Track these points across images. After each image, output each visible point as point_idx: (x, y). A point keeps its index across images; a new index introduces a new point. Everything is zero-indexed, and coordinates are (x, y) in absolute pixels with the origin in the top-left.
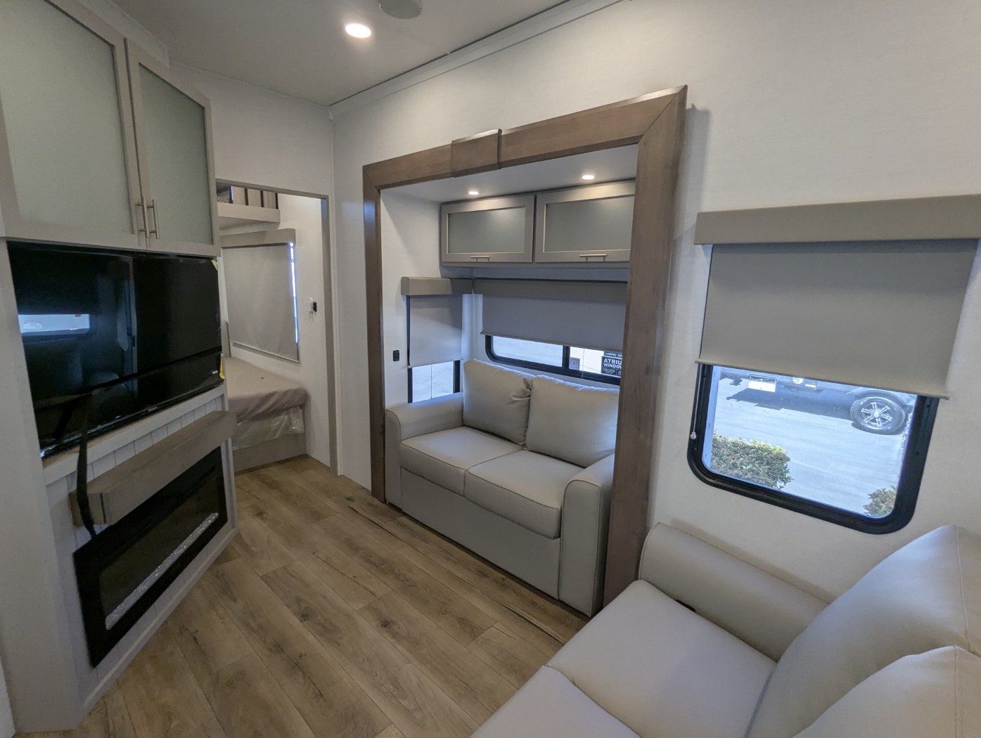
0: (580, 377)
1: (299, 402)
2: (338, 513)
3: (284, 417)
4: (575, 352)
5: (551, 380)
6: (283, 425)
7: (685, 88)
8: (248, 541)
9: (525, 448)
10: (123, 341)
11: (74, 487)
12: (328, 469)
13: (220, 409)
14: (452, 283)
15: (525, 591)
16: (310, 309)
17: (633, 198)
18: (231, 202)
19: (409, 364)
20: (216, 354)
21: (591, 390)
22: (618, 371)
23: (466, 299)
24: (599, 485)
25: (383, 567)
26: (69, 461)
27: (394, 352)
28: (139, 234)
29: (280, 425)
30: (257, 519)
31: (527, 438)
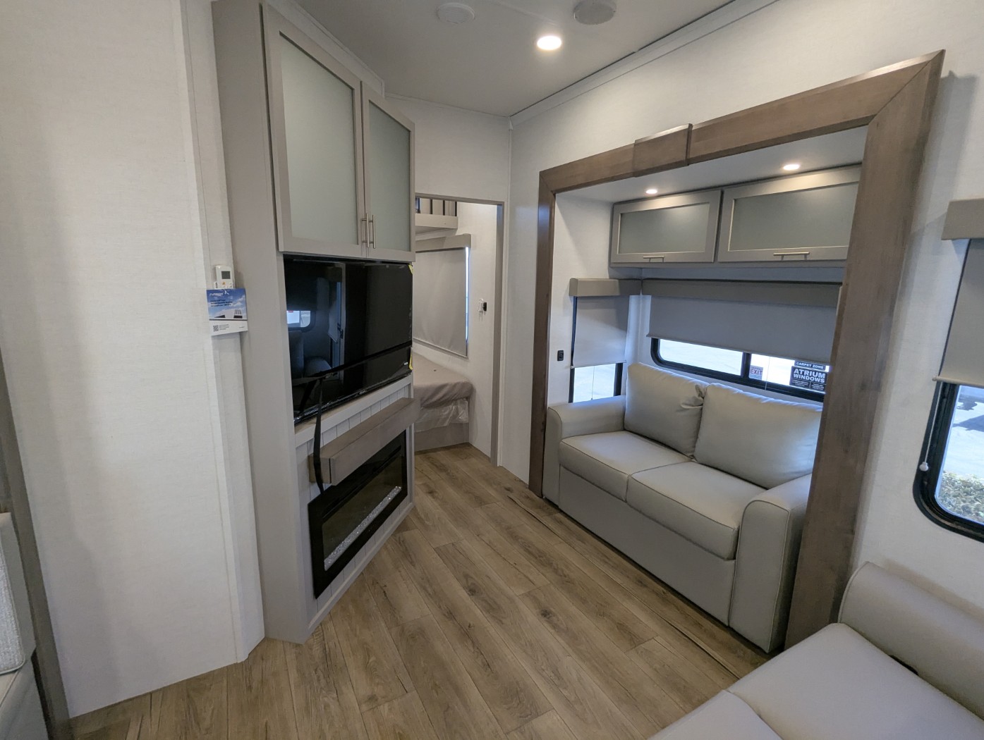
0: (764, 389)
1: (465, 394)
2: (498, 501)
3: (452, 407)
4: (757, 360)
5: (728, 389)
6: (451, 415)
7: (942, 53)
8: (423, 516)
9: (694, 460)
11: (312, 451)
12: (489, 459)
13: (407, 396)
14: (619, 282)
15: (689, 610)
16: (481, 308)
17: (857, 185)
18: (419, 212)
19: (572, 364)
20: (407, 348)
21: (779, 403)
22: (812, 384)
23: (633, 300)
24: (788, 508)
25: (541, 559)
26: (309, 430)
27: (559, 352)
28: (362, 245)
29: (449, 413)
30: (430, 497)
31: (697, 449)
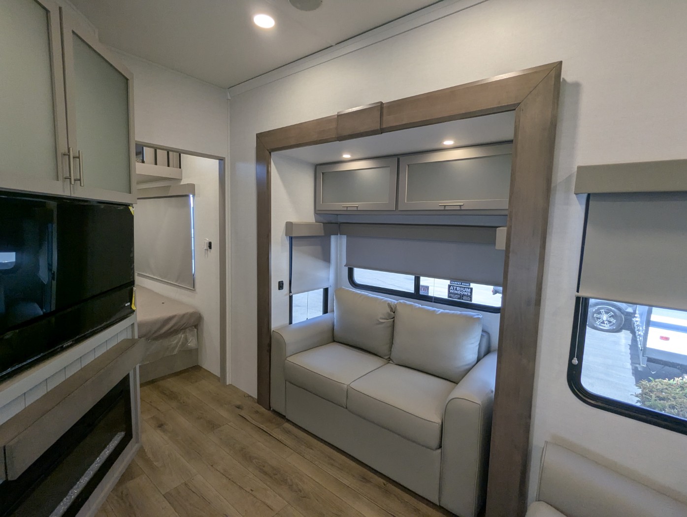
0: (432, 302)
1: (194, 322)
2: (230, 422)
3: (181, 336)
4: (424, 281)
5: (411, 305)
6: (180, 343)
7: (560, 63)
8: (150, 455)
9: (391, 362)
10: (44, 275)
12: (219, 379)
13: (130, 337)
14: (324, 225)
16: (206, 247)
18: (143, 162)
19: (290, 292)
20: (129, 288)
21: (447, 313)
22: (463, 296)
23: (333, 239)
24: (479, 402)
25: (276, 477)
27: (279, 282)
28: (64, 181)
29: (178, 343)
30: (159, 431)
31: (393, 354)
